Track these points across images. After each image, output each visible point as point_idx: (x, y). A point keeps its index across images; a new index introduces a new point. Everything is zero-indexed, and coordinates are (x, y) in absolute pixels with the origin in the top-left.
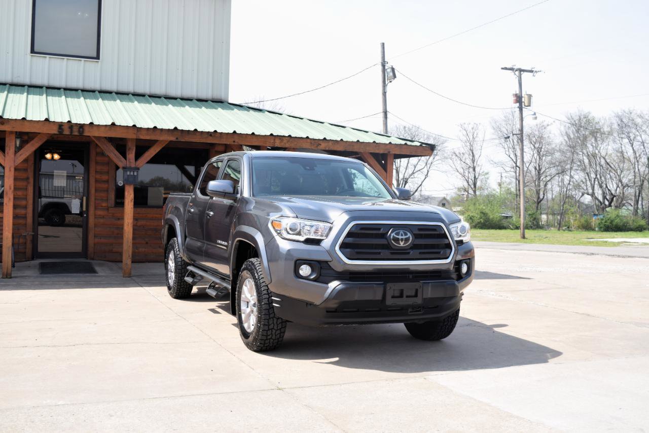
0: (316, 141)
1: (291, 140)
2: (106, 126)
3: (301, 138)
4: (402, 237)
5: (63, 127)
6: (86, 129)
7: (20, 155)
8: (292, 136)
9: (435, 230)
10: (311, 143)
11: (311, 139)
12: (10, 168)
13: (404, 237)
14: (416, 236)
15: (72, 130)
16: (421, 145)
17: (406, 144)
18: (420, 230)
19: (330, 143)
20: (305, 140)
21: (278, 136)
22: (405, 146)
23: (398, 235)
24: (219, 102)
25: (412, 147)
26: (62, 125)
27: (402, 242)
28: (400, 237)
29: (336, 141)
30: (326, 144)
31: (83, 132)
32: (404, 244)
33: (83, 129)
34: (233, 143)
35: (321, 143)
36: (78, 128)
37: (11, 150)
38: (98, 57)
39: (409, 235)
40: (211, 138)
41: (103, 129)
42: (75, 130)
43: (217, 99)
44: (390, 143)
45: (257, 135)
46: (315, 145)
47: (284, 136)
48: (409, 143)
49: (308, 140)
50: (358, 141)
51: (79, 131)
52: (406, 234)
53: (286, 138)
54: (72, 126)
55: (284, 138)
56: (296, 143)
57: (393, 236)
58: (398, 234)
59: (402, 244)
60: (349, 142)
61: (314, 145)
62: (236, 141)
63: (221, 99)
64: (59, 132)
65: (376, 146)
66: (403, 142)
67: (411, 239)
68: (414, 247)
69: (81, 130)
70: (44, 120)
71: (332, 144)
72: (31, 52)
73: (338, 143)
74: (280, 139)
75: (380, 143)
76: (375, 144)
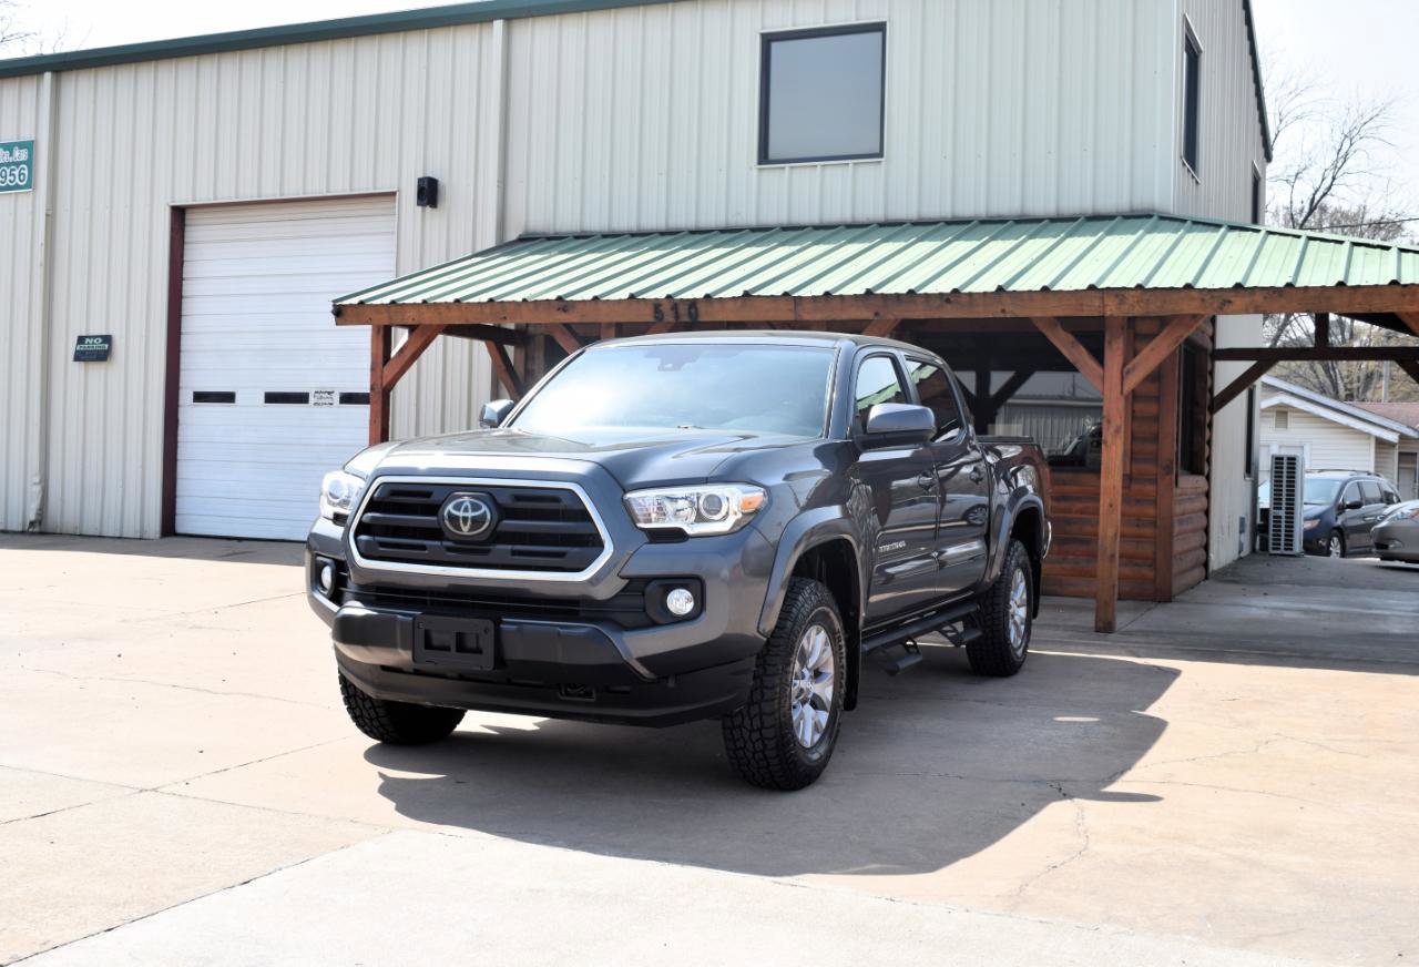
0: (1216, 294)
1: (1146, 297)
2: (735, 299)
3: (1172, 288)
4: (466, 515)
5: (661, 308)
6: (702, 308)
8: (1144, 286)
9: (556, 500)
10: (1203, 300)
11: (1200, 290)
13: (470, 514)
14: (504, 512)
15: (677, 313)
18: (518, 498)
19: (1256, 297)
20: (1183, 294)
23: (459, 510)
24: (1143, 218)
26: (660, 305)
27: (465, 524)
28: (461, 514)
29: (1271, 290)
30: (1248, 296)
31: (697, 315)
32: (470, 530)
33: (696, 309)
34: (1002, 315)
35: (1232, 299)
36: (687, 307)
38: (880, 155)
39: (484, 508)
40: (949, 306)
41: (730, 306)
42: (683, 310)
46: (1214, 305)
47: (1124, 289)
49: (1194, 294)
51: (690, 314)
52: (475, 507)
53: (1132, 293)
54: (676, 304)
55: (1126, 294)
56: (1159, 304)
57: (449, 512)
58: (457, 507)
59: (465, 529)
60: (1314, 289)
61: (1211, 304)
62: (1007, 310)
63: (1153, 210)
64: (656, 318)
65: (1404, 295)
67: (489, 517)
68: (497, 536)
69: (693, 311)
70: (626, 297)
71: (1265, 298)
72: (760, 163)
73: (1281, 296)
74: (1117, 296)
75: (1413, 285)
76: (1398, 289)
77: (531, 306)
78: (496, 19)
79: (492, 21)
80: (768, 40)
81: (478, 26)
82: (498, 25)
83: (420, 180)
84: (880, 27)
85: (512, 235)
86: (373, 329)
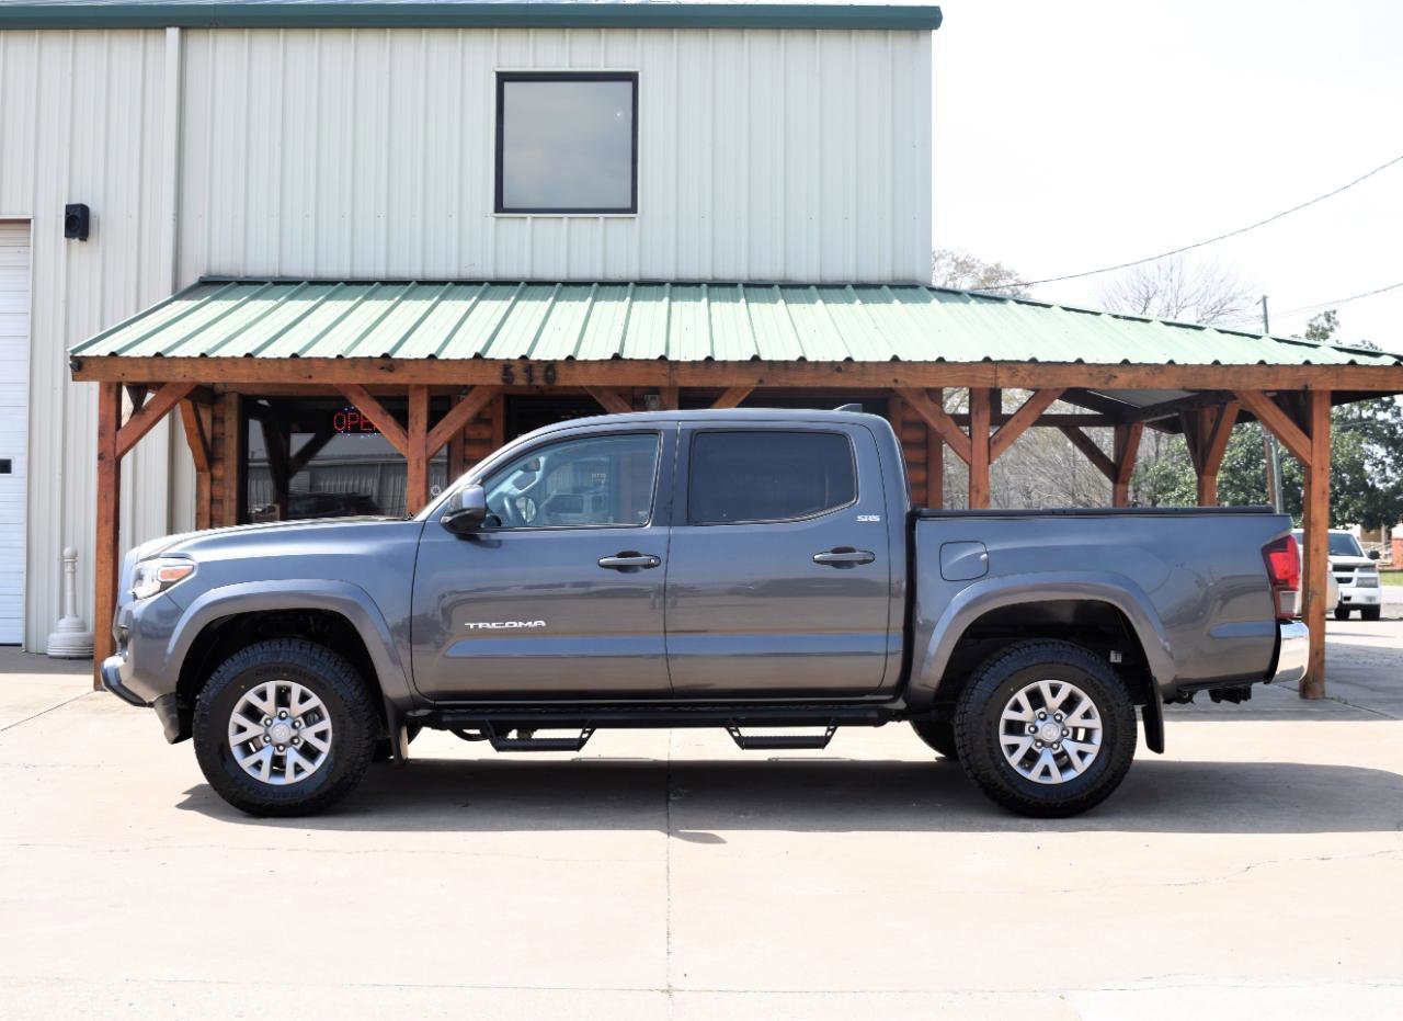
0: (1102, 369)
1: (1037, 371)
2: (602, 361)
3: (1064, 363)
5: (512, 370)
6: (561, 372)
7: (438, 433)
8: (1040, 359)
10: (1091, 374)
11: (1090, 365)
12: (418, 460)
15: (531, 375)
16: (1397, 364)
17: (1352, 363)
19: (1142, 373)
20: (1073, 368)
21: (1003, 361)
22: (1352, 369)
24: (908, 288)
25: (1373, 371)
26: (511, 366)
29: (1157, 366)
30: (1131, 376)
31: (554, 378)
33: (555, 373)
34: (892, 385)
35: (1118, 374)
36: (543, 369)
37: (420, 424)
38: (633, 209)
40: (839, 375)
41: (595, 368)
42: (538, 375)
43: (904, 280)
44: (1307, 363)
45: (950, 363)
46: (1103, 380)
47: (1018, 362)
48: (1362, 360)
49: (1083, 368)
50: (1216, 363)
51: (546, 378)
53: (1025, 366)
54: (530, 366)
55: (1019, 367)
56: (1049, 377)
60: (1193, 366)
61: (1098, 378)
62: (901, 379)
63: (915, 281)
64: (504, 380)
65: (1268, 374)
66: (1345, 358)
69: (550, 373)
70: (471, 357)
71: (1147, 374)
72: (497, 211)
73: (1162, 372)
74: (1010, 369)
75: (1277, 365)
76: (1264, 369)
77: (347, 364)
78: (170, 26)
79: (164, 28)
80: (503, 78)
81: (141, 31)
82: (173, 33)
83: (69, 208)
84: (632, 78)
85: (190, 279)
86: (101, 387)
